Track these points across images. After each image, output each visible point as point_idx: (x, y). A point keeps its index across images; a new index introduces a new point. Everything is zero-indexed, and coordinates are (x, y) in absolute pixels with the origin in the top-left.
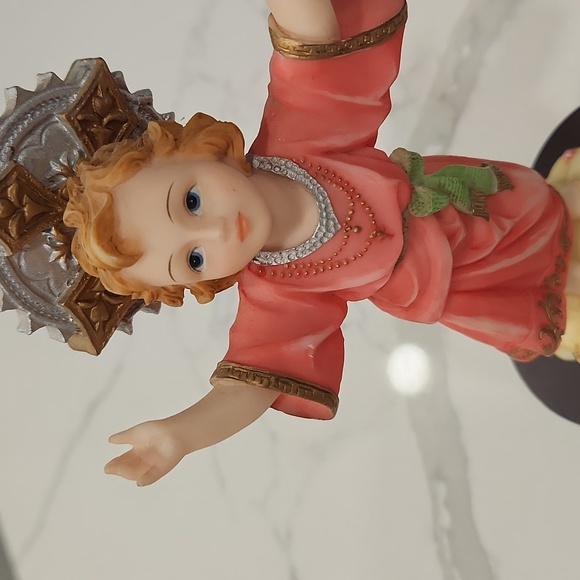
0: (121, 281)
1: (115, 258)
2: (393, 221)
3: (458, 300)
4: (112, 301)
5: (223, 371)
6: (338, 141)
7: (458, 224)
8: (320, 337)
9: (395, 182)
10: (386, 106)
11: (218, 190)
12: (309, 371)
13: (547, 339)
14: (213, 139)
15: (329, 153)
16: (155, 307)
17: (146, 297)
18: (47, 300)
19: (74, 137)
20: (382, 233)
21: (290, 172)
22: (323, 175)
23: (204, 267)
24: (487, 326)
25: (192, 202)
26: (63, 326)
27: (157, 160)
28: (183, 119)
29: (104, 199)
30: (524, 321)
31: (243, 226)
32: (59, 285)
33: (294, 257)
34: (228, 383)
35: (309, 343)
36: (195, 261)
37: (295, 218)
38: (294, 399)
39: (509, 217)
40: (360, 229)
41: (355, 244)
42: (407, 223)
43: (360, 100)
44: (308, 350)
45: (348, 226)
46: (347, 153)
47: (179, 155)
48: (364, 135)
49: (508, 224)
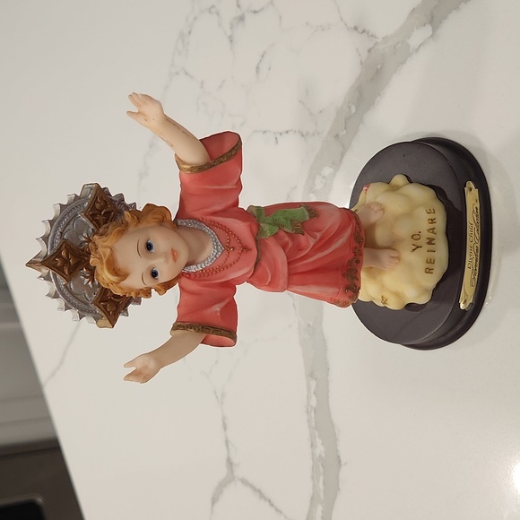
0: (120, 288)
2: (250, 242)
3: (295, 277)
4: (117, 300)
6: (218, 208)
7: (287, 239)
8: (223, 304)
9: (248, 223)
10: (239, 187)
11: (162, 240)
12: (219, 322)
13: (350, 293)
14: (156, 216)
15: (214, 214)
16: (138, 301)
17: (133, 295)
18: (86, 304)
19: (89, 223)
20: (245, 249)
21: (196, 226)
22: (212, 225)
23: (159, 276)
24: (315, 290)
25: (149, 247)
26: (94, 315)
27: (131, 229)
28: (140, 207)
29: (108, 252)
30: (335, 284)
31: (174, 255)
32: (90, 296)
33: (203, 266)
34: (179, 332)
35: (217, 308)
36: (154, 274)
38: (214, 337)
39: (319, 231)
40: (233, 248)
41: (233, 256)
42: (259, 242)
43: (225, 187)
44: (216, 312)
45: (227, 248)
47: (141, 226)
48: (231, 202)
49: (318, 235)
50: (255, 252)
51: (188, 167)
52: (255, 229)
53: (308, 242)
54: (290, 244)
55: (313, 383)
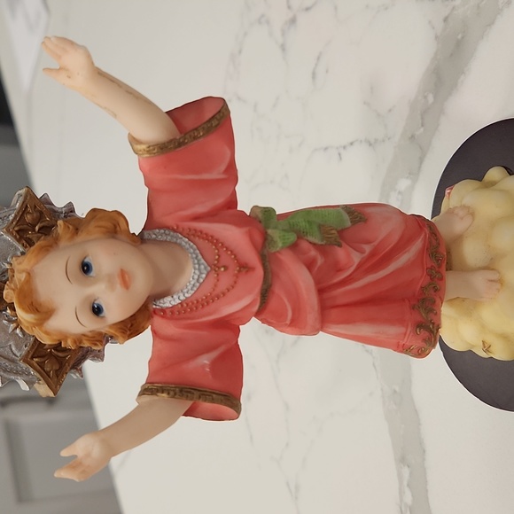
0: (47, 333)
1: (32, 315)
2: (251, 257)
4: (60, 354)
5: (145, 391)
6: (200, 209)
7: (313, 253)
8: (214, 354)
9: (245, 229)
11: (105, 257)
12: (208, 381)
13: (425, 334)
14: (102, 223)
15: (197, 218)
16: (99, 356)
18: (13, 361)
19: (16, 244)
20: (244, 268)
21: (169, 238)
22: (192, 235)
24: (366, 330)
25: (86, 268)
26: (26, 378)
30: (400, 321)
31: (125, 278)
32: (19, 348)
33: (182, 298)
35: (205, 360)
37: (179, 270)
39: (368, 242)
40: (226, 268)
41: (226, 280)
43: (206, 176)
44: (203, 366)
45: (215, 267)
46: (212, 216)
47: (79, 239)
48: (220, 200)
49: (368, 249)
50: (260, 272)
51: (144, 147)
52: (258, 239)
53: (350, 258)
54: (320, 261)
55: (406, 472)
